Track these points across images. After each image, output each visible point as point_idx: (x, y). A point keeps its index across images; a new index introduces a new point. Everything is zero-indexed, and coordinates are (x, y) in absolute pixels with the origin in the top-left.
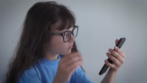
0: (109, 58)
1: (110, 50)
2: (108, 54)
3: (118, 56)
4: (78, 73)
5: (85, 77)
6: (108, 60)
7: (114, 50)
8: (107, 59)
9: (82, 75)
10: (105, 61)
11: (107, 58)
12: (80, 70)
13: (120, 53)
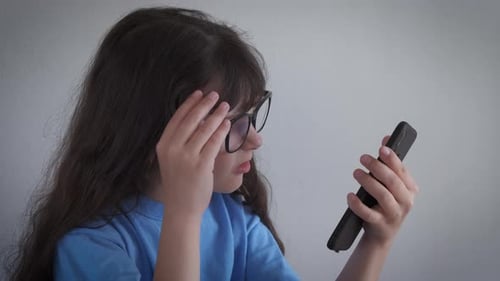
0: (362, 188)
1: (366, 160)
2: (358, 175)
3: (392, 182)
4: (257, 250)
5: (281, 266)
6: (357, 195)
7: (379, 159)
8: (356, 193)
9: (271, 256)
10: (350, 196)
11: (356, 187)
12: (266, 241)
13: (400, 172)
